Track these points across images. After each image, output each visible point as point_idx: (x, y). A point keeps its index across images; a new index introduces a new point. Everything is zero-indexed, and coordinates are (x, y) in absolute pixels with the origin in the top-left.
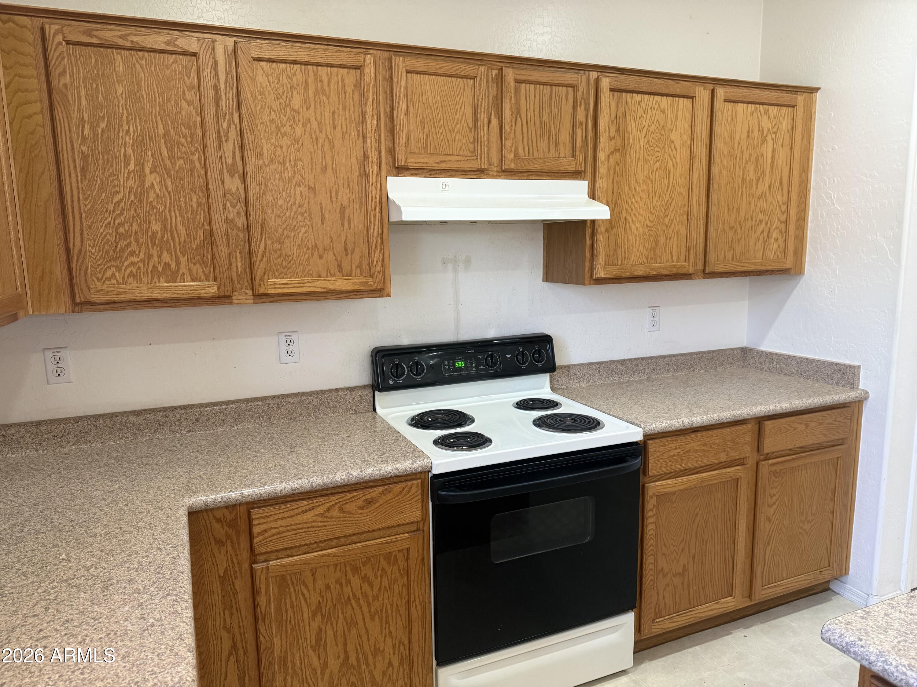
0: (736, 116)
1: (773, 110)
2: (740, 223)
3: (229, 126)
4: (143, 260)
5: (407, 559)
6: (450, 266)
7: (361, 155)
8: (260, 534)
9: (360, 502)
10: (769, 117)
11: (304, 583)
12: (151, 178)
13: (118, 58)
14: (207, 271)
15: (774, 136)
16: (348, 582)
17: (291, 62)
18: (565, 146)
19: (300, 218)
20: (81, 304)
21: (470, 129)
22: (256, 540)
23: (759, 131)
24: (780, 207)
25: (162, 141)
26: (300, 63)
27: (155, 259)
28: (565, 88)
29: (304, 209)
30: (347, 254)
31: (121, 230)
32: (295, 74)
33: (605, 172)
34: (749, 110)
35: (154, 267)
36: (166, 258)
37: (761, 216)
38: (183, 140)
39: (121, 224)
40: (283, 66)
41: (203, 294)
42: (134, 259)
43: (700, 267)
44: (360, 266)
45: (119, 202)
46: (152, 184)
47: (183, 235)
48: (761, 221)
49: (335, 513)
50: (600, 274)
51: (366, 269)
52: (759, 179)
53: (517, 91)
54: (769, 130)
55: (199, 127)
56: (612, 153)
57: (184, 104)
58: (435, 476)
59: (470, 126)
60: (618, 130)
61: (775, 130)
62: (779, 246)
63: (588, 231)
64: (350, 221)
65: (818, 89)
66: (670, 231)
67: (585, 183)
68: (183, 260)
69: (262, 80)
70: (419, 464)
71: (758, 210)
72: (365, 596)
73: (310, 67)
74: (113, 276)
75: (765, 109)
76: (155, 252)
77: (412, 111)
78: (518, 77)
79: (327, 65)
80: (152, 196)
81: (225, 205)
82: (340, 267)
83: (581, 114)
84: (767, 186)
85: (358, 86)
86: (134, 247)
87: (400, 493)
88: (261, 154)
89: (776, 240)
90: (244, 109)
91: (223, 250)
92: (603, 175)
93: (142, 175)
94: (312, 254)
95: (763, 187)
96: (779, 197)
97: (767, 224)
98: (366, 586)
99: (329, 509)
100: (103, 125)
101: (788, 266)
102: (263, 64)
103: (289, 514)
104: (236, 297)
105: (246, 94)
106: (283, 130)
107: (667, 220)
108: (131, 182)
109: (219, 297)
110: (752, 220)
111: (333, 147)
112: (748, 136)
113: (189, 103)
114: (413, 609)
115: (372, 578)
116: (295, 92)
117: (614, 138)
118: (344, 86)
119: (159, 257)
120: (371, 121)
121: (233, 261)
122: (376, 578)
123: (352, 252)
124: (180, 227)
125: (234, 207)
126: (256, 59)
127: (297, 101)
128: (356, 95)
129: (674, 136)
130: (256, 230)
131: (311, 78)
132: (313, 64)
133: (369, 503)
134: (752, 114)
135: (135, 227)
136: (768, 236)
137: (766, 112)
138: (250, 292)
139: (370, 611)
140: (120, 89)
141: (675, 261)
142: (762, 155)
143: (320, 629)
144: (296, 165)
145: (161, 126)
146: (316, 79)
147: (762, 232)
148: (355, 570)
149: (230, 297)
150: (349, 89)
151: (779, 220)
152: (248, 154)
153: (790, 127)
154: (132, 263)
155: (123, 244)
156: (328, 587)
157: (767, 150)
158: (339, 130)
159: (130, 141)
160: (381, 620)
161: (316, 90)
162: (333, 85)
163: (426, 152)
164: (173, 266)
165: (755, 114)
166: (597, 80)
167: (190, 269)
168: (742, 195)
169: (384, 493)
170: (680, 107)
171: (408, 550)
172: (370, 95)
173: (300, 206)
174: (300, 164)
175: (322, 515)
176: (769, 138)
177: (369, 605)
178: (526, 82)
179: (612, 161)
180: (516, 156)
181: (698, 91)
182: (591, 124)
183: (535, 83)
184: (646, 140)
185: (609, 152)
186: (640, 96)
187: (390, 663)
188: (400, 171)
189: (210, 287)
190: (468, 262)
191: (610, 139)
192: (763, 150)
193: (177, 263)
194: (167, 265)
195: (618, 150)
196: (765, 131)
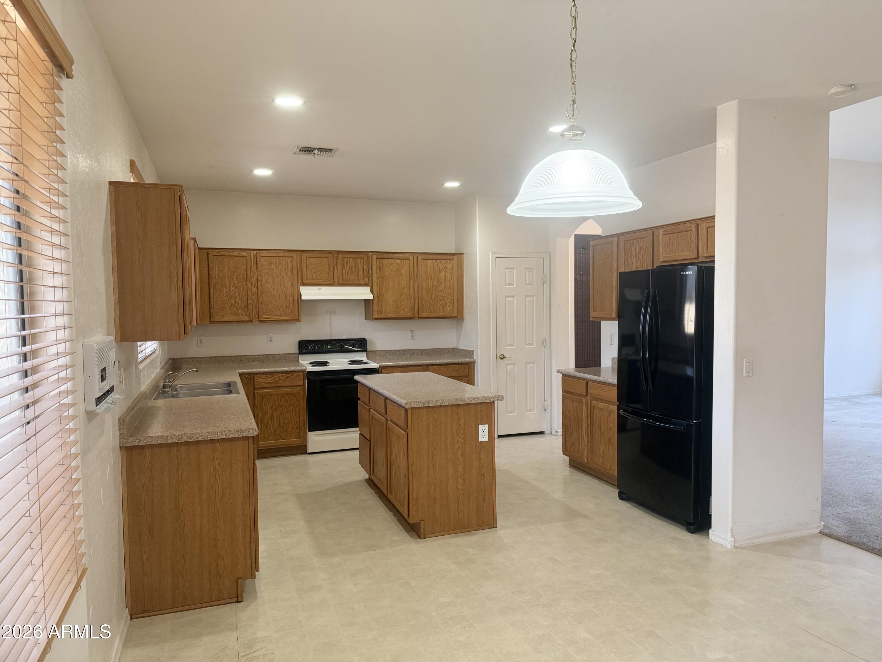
0: (428, 264)
1: (444, 262)
2: (432, 300)
3: (254, 274)
4: (229, 310)
5: (299, 396)
7: (292, 281)
8: (257, 382)
9: (285, 377)
10: (442, 264)
11: (268, 398)
13: (225, 258)
14: (246, 313)
15: (445, 270)
16: (281, 400)
17: (272, 257)
18: (361, 276)
19: (273, 299)
20: (212, 322)
21: (327, 272)
22: (255, 384)
23: (438, 268)
24: (450, 294)
25: (236, 279)
26: (275, 257)
27: (232, 310)
28: (360, 259)
29: (274, 296)
30: (287, 308)
31: (224, 302)
32: (273, 260)
33: (376, 284)
34: (433, 262)
35: (232, 312)
36: (235, 310)
37: (442, 298)
38: (241, 278)
40: (269, 258)
41: (244, 320)
43: (417, 315)
44: (291, 312)
45: (223, 295)
46: (233, 290)
47: (240, 303)
48: (442, 300)
49: (277, 379)
50: (376, 316)
51: (293, 313)
52: (439, 285)
53: (343, 261)
55: (246, 275)
57: (242, 269)
58: (308, 372)
59: (327, 271)
60: (381, 271)
61: (445, 268)
62: (451, 308)
63: (371, 303)
64: (288, 299)
65: (463, 253)
66: (403, 303)
67: (369, 287)
68: (240, 311)
69: (263, 261)
70: (302, 368)
71: (440, 295)
72: (286, 406)
73: (277, 258)
74: (221, 314)
75: (440, 262)
76: (232, 308)
77: (308, 268)
78: (343, 257)
79: (282, 257)
80: (232, 293)
81: (252, 295)
82: (285, 313)
83: (366, 267)
84: (443, 287)
85: (292, 262)
86: (227, 307)
87: (297, 376)
88: (263, 281)
89: (449, 306)
90: (258, 269)
91: (250, 308)
92: (375, 285)
93: (230, 288)
94: (276, 309)
96: (449, 291)
97: (444, 300)
98: (286, 402)
99: (276, 378)
100: (221, 275)
101: (455, 316)
102: (264, 257)
103: (265, 378)
104: (254, 321)
105: (259, 266)
106: (269, 275)
107: (401, 299)
108: (227, 289)
109: (249, 321)
110: (437, 299)
111: (283, 279)
112: (433, 271)
114: (300, 411)
115: (288, 400)
116: (273, 264)
117: (379, 273)
118: (287, 262)
120: (295, 271)
121: (253, 311)
123: (289, 309)
124: (239, 301)
125: (254, 296)
126: (262, 256)
127: (273, 267)
128: (291, 264)
129: (403, 272)
130: (260, 303)
131: (278, 260)
132: (278, 257)
133: (287, 377)
134: (434, 263)
135: (227, 301)
136: (445, 305)
138: (258, 320)
139: (287, 410)
140: (226, 266)
141: (405, 312)
142: (440, 277)
143: (272, 413)
144: (272, 284)
145: (236, 275)
146: (279, 261)
147: (443, 303)
148: (283, 397)
149: (252, 321)
150: (289, 263)
151: (450, 299)
152: (259, 282)
153: (452, 267)
154: (226, 311)
155: (224, 306)
156: (275, 401)
157: (442, 275)
158: (285, 274)
159: (227, 279)
160: (290, 413)
161: (279, 264)
162: (284, 262)
163: (312, 279)
164: (237, 312)
165: (436, 264)
166: (372, 255)
167: (241, 313)
169: (292, 375)
170: (405, 263)
171: (299, 393)
172: (295, 264)
173: (273, 295)
174: (274, 284)
175: (273, 379)
176: (443, 271)
177: (287, 408)
178: (346, 258)
179: (379, 280)
180: (343, 280)
181: (411, 257)
182: (370, 269)
183: (349, 258)
184: (391, 273)
185: (378, 277)
186: (388, 260)
187: (293, 428)
188: (304, 285)
189: (246, 318)
190: (335, 312)
191: (377, 274)
192: (441, 275)
193: (238, 312)
194: (235, 312)
195: (381, 277)
196: (441, 269)
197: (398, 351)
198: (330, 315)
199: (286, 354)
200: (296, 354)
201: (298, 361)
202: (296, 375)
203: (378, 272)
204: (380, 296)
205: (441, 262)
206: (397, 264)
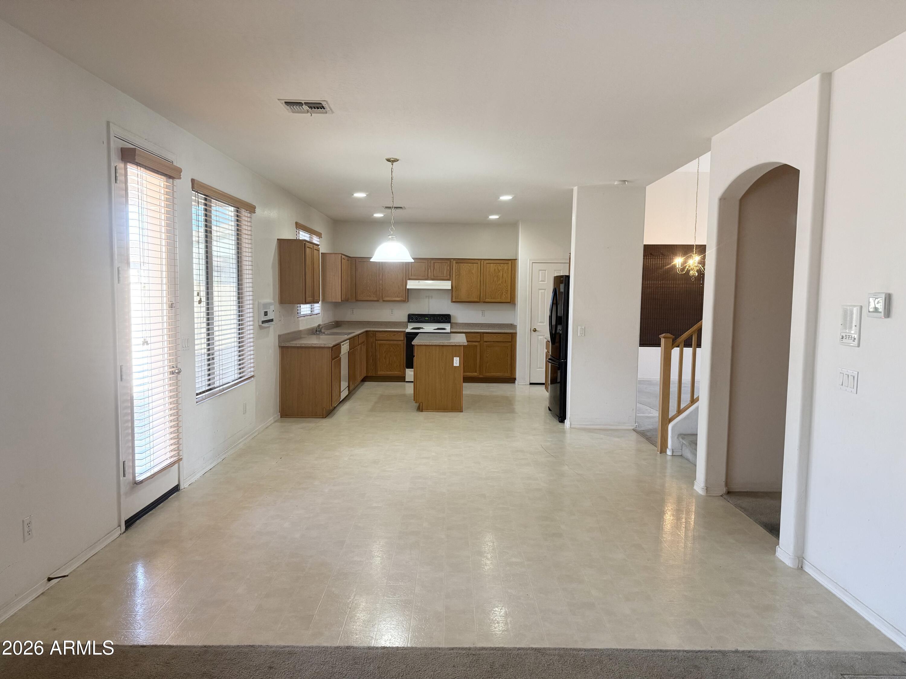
0: (491, 267)
1: (502, 265)
2: (493, 290)
3: (381, 273)
4: (366, 294)
5: (401, 347)
6: (427, 298)
7: (403, 277)
9: (393, 335)
11: (383, 346)
13: (365, 263)
14: (375, 296)
16: (390, 348)
18: (445, 274)
19: (391, 287)
20: (357, 300)
22: (376, 337)
23: (498, 269)
24: (506, 287)
25: (371, 275)
28: (445, 263)
31: (363, 289)
36: (369, 293)
41: (374, 300)
43: (482, 300)
45: (363, 285)
46: (368, 282)
47: (372, 290)
48: (499, 290)
50: (454, 300)
51: (402, 297)
52: (498, 280)
53: (434, 265)
54: (501, 269)
55: (376, 273)
58: (407, 332)
59: (424, 271)
60: (458, 271)
61: (503, 269)
63: (451, 291)
64: (400, 288)
65: (516, 259)
66: (473, 292)
67: (451, 281)
69: (387, 265)
71: (498, 287)
74: (362, 296)
77: (413, 269)
78: (434, 262)
80: (368, 284)
81: (379, 285)
82: (397, 296)
83: (449, 268)
84: (501, 282)
85: (403, 265)
87: (401, 334)
89: (505, 295)
90: (383, 270)
91: (378, 293)
92: (454, 280)
94: (393, 294)
96: (505, 285)
97: (501, 291)
98: (393, 350)
99: (388, 335)
100: (362, 273)
101: (510, 301)
103: (381, 334)
104: (379, 301)
105: (384, 267)
106: (389, 273)
107: (472, 289)
108: (365, 281)
111: (398, 275)
112: (494, 271)
115: (395, 349)
120: (405, 271)
121: (380, 295)
123: (400, 294)
127: (392, 268)
128: (402, 267)
129: (474, 272)
130: (384, 289)
134: (495, 266)
136: (502, 294)
137: (500, 265)
138: (382, 300)
140: (365, 268)
141: (474, 298)
142: (499, 275)
143: (386, 355)
145: (371, 273)
147: (500, 293)
148: (392, 346)
151: (505, 290)
152: (383, 277)
153: (508, 269)
154: (364, 294)
155: (363, 291)
156: (387, 348)
157: (501, 274)
159: (366, 275)
161: (395, 266)
163: (415, 276)
164: (371, 295)
165: (497, 266)
166: (453, 261)
167: (373, 296)
168: (493, 284)
169: (397, 334)
170: (475, 265)
171: (401, 345)
172: (405, 267)
173: (391, 285)
174: (392, 278)
175: (386, 335)
176: (501, 271)
177: (394, 353)
178: (436, 262)
179: (457, 277)
180: (434, 276)
181: (479, 262)
182: (451, 270)
183: (438, 263)
184: (466, 273)
185: (456, 275)
186: (463, 264)
187: (397, 365)
188: (410, 279)
189: (376, 299)
190: (432, 297)
191: (456, 272)
194: (369, 295)
195: (458, 275)
197: (472, 323)
198: (429, 298)
199: (400, 322)
200: (406, 322)
201: (407, 326)
202: (399, 333)
203: (457, 271)
204: (458, 287)
206: (470, 266)
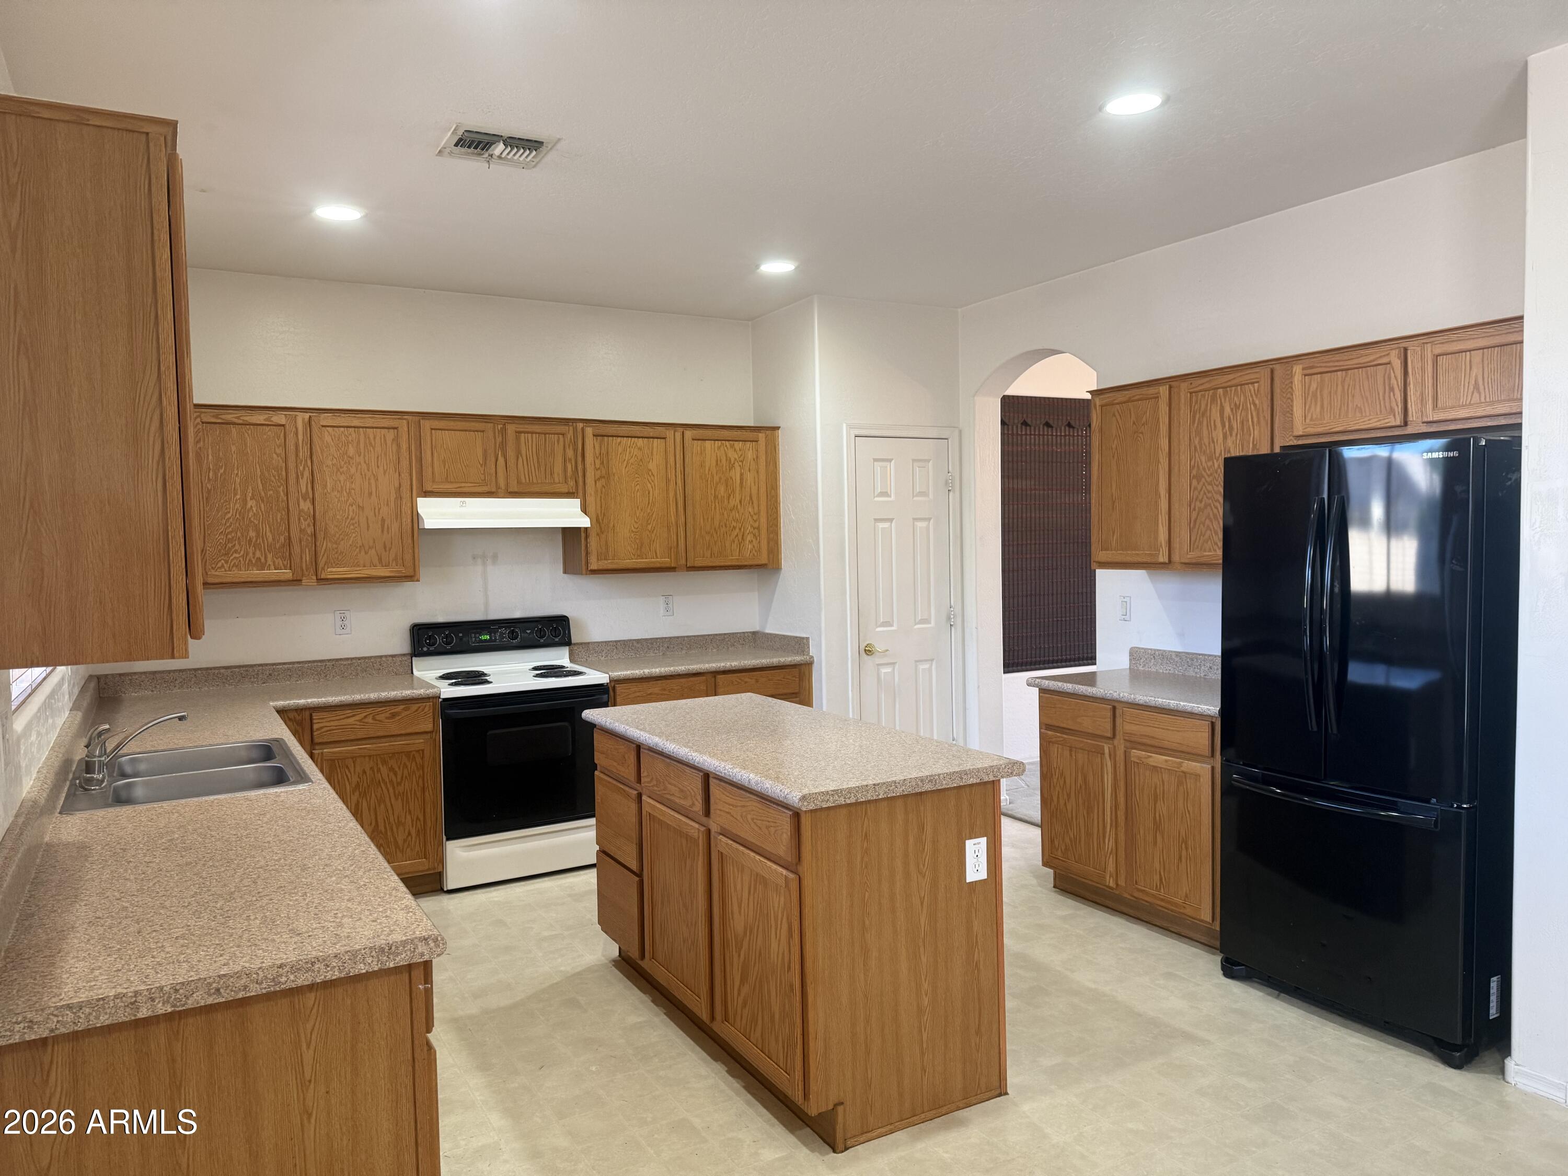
0: (705, 450)
1: (738, 445)
2: (715, 529)
3: (304, 468)
4: (243, 556)
5: (422, 758)
6: (479, 561)
7: (397, 485)
8: (318, 729)
9: (387, 715)
10: (735, 450)
11: (347, 767)
12: (250, 503)
13: (234, 430)
14: (285, 563)
15: (741, 463)
16: (379, 770)
17: (348, 427)
18: (558, 475)
19: (352, 527)
21: (481, 465)
22: (315, 733)
23: (727, 460)
24: (752, 516)
25: (259, 480)
26: (354, 427)
27: (251, 554)
28: (556, 436)
29: (354, 522)
30: (386, 551)
31: (229, 536)
32: (350, 434)
33: (593, 493)
34: (716, 445)
35: (250, 560)
36: (258, 554)
37: (734, 524)
38: (273, 478)
39: (230, 533)
40: (342, 429)
41: (282, 578)
42: (237, 555)
43: (683, 562)
44: (396, 559)
45: (229, 519)
46: (251, 507)
47: (270, 539)
48: (734, 528)
49: (370, 720)
50: (594, 566)
51: (400, 561)
52: (730, 495)
53: (518, 439)
54: (735, 459)
55: (284, 469)
56: (599, 479)
57: (275, 456)
58: (445, 700)
59: (481, 462)
60: (602, 463)
61: (741, 459)
62: (754, 546)
63: (583, 535)
64: (388, 528)
65: (778, 428)
66: (653, 536)
67: (579, 501)
68: (270, 556)
69: (328, 438)
70: (430, 692)
71: (731, 518)
72: (391, 781)
73: (361, 429)
74: (223, 566)
75: (730, 445)
76: (251, 551)
77: (435, 454)
78: (518, 430)
79: (373, 428)
80: (251, 514)
81: (299, 519)
82: (380, 560)
83: (570, 453)
84: (738, 501)
85: (396, 439)
86: (237, 547)
87: (417, 710)
88: (326, 486)
89: (751, 542)
90: (314, 458)
91: (296, 549)
92: (591, 495)
93: (245, 502)
94: (360, 551)
95: (734, 502)
96: (750, 510)
97: (740, 529)
98: (391, 774)
99: (365, 717)
100: (222, 471)
101: (763, 562)
102: (329, 429)
103: (338, 718)
104: (304, 581)
105: (317, 448)
106: (341, 470)
107: (650, 527)
108: (237, 506)
109: (293, 581)
110: (726, 527)
111: (377, 480)
112: (717, 464)
113: (278, 455)
114: (427, 794)
115: (397, 769)
116: (350, 446)
117: (599, 469)
118: (385, 440)
119: (254, 554)
120: (405, 463)
121: (304, 557)
122: (399, 768)
123: (390, 550)
124: (269, 534)
125: (305, 520)
126: (323, 426)
127: (351, 451)
128: (394, 446)
129: (652, 466)
130: (320, 536)
131: (362, 437)
132: (363, 427)
133: (393, 715)
134: (719, 448)
135: (239, 534)
136: (742, 538)
138: (314, 577)
139: (394, 792)
140: (234, 448)
141: (659, 556)
142: (731, 478)
143: (358, 802)
144: (350, 492)
145: (258, 470)
146: (365, 437)
147: (737, 536)
148: (384, 762)
149: (301, 580)
150: (389, 442)
151: (752, 526)
152: (317, 486)
153: (755, 457)
154: (235, 558)
155: (230, 545)
156: (364, 772)
157: (736, 474)
158: (381, 468)
159: (238, 480)
160: (402, 800)
161: (365, 443)
162: (378, 438)
163: (447, 481)
164: (263, 560)
165: (722, 448)
166: (583, 429)
167: (274, 562)
168: (715, 508)
169: (405, 709)
170: (655, 444)
171: (423, 751)
172: (404, 446)
173: (352, 519)
174: (353, 492)
175: (360, 721)
176: (736, 465)
177: (394, 788)
178: (525, 432)
179: (599, 484)
180: (519, 482)
181: (669, 433)
182: (580, 459)
183: (532, 433)
184: (627, 469)
185: (597, 478)
186: (619, 439)
187: (409, 834)
188: (427, 494)
189: (287, 574)
190: (495, 558)
191: (596, 469)
192: (732, 473)
193: (266, 558)
194: (259, 559)
195: (604, 477)
196: (733, 460)
197: (638, 641)
198: (484, 564)
199: (381, 657)
200: (404, 655)
201: (410, 672)
202: (415, 707)
203: (598, 466)
204: (603, 520)
205: (732, 446)
206: (640, 449)
